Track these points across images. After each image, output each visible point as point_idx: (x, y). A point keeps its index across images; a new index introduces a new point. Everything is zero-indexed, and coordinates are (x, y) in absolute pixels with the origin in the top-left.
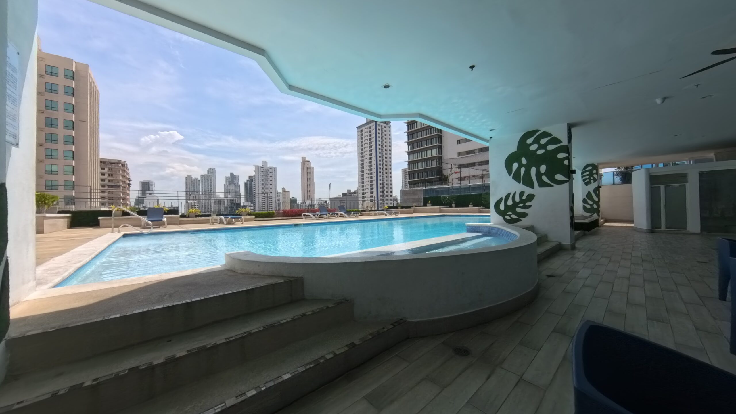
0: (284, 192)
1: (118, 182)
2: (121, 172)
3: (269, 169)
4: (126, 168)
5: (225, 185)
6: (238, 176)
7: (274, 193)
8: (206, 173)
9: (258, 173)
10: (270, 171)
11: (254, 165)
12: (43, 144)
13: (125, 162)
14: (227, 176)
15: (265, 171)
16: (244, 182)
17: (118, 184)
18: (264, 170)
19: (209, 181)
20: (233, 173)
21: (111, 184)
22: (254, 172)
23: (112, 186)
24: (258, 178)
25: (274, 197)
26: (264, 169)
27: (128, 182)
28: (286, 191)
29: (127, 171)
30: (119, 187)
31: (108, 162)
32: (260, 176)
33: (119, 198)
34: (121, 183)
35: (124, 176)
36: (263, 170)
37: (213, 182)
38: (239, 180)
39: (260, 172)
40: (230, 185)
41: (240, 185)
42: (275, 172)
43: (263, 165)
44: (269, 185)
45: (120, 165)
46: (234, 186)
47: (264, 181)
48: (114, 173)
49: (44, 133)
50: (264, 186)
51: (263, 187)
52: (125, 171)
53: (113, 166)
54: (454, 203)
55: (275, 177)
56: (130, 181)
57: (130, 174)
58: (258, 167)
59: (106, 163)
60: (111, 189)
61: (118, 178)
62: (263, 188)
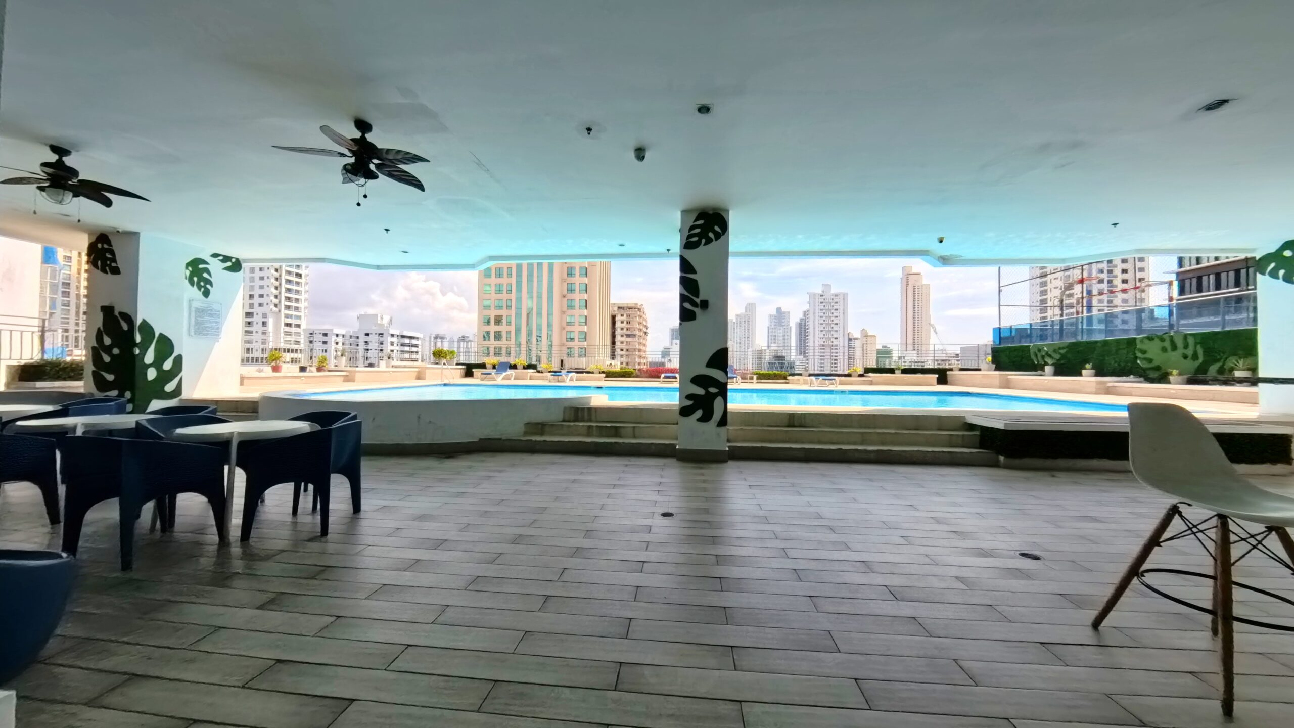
0: (865, 338)
1: (635, 330)
2: (637, 318)
3: (834, 297)
4: (642, 313)
5: (768, 327)
6: (789, 312)
7: (841, 339)
8: (743, 311)
9: (815, 306)
10: (835, 300)
11: (808, 293)
12: (566, 295)
13: (642, 305)
14: (772, 314)
15: (826, 301)
16: (796, 323)
17: (634, 333)
18: (824, 299)
19: (746, 323)
20: (780, 308)
21: (629, 333)
22: (808, 304)
23: (628, 336)
24: (814, 313)
25: (841, 345)
26: (824, 297)
27: (644, 330)
28: (869, 334)
29: (644, 316)
30: (634, 336)
31: (626, 307)
32: (817, 311)
33: (635, 350)
34: (637, 332)
35: (640, 323)
36: (822, 300)
37: (751, 324)
38: (789, 319)
39: (817, 304)
40: (775, 326)
41: (791, 327)
42: (844, 302)
43: (823, 291)
44: (833, 325)
45: (637, 310)
46: (782, 329)
47: (824, 318)
48: (632, 319)
49: (566, 283)
50: (824, 328)
51: (822, 329)
52: (641, 316)
53: (630, 312)
54: (1053, 365)
55: (843, 310)
56: (647, 328)
57: (648, 320)
58: (815, 295)
59: (625, 308)
60: (629, 339)
61: (635, 326)
62: (822, 331)
